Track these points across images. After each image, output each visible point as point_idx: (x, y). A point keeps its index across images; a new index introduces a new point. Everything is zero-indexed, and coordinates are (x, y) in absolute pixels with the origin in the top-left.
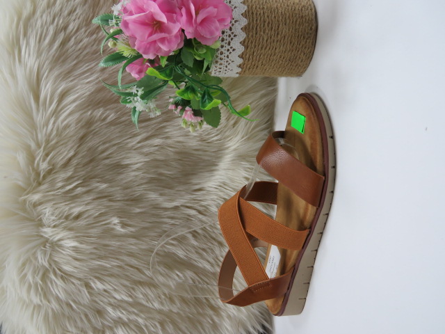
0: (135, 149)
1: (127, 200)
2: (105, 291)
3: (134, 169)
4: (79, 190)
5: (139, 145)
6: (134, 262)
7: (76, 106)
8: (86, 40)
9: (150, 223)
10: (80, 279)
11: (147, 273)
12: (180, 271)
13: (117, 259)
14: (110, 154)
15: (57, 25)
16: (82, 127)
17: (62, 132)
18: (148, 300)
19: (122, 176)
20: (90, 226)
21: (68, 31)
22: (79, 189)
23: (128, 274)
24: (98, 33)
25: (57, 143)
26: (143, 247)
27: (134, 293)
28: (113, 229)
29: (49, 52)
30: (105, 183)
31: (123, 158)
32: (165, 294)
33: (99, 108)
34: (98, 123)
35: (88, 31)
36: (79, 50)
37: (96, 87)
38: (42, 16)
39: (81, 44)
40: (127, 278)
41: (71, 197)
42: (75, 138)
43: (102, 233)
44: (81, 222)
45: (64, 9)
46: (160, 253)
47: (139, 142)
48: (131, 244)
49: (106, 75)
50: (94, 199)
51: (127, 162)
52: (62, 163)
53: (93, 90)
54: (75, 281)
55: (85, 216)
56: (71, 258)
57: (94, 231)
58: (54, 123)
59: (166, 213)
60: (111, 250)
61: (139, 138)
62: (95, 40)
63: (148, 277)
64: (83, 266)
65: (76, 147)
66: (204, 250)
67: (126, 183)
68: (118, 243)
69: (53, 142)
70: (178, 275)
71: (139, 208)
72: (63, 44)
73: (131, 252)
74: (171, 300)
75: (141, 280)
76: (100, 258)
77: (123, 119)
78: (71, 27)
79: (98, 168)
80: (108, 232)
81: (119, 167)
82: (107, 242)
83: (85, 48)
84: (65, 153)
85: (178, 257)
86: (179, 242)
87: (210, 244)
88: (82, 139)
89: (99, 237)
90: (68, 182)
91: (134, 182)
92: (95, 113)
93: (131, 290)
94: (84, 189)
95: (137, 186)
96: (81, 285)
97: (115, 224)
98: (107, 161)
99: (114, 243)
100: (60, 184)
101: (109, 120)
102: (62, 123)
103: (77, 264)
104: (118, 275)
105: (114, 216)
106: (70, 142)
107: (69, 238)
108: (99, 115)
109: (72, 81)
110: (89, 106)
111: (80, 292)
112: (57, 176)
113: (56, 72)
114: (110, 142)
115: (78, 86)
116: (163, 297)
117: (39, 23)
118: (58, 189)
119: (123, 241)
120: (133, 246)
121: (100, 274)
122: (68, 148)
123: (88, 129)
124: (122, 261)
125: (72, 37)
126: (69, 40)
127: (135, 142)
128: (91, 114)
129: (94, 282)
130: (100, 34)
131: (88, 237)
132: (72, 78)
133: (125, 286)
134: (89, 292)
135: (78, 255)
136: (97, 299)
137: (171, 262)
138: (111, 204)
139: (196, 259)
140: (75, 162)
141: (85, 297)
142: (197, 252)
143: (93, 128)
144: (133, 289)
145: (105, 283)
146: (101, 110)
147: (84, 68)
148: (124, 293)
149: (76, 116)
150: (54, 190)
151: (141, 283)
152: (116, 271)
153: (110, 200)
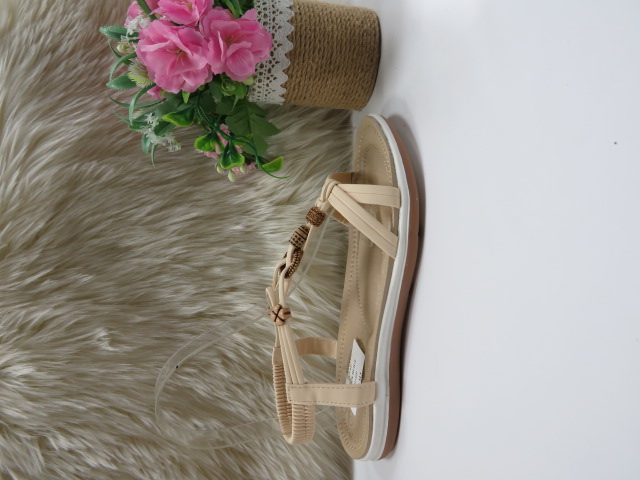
0: (143, 225)
1: (123, 303)
2: (71, 451)
3: (139, 253)
4: (47, 284)
5: (150, 218)
6: (125, 402)
7: (56, 157)
8: (81, 67)
9: (156, 339)
10: (30, 432)
11: (147, 421)
12: (200, 419)
13: (97, 397)
14: (102, 231)
15: (43, 44)
16: (62, 187)
17: (29, 193)
18: (143, 469)
19: (118, 265)
20: (57, 342)
21: (57, 54)
22: (46, 282)
23: (114, 423)
24: (101, 58)
25: (20, 210)
26: (143, 378)
27: (121, 456)
28: (95, 348)
29: (25, 79)
30: (90, 274)
31: (122, 238)
32: (172, 459)
33: (91, 161)
34: (88, 182)
35: (88, 54)
36: (71, 79)
37: (88, 130)
38: (21, 33)
39: (75, 71)
40: (112, 431)
41: (32, 295)
42: (48, 203)
43: (76, 354)
44: (45, 336)
45: (57, 24)
46: (170, 388)
47: (149, 214)
48: (124, 373)
49: (105, 115)
50: (69, 300)
51: (129, 243)
52: (24, 240)
53: (84, 134)
54: (22, 435)
55: (51, 326)
56: (18, 396)
57: (65, 351)
58: (18, 179)
59: (183, 324)
60: (89, 382)
61: (149, 208)
62: (95, 67)
63: (147, 428)
64: (39, 409)
65: (49, 216)
66: (238, 385)
67: (123, 275)
68: (102, 371)
69: (13, 208)
70: (196, 426)
71: (140, 315)
72: (48, 69)
73: (123, 388)
74: (183, 470)
75: (135, 434)
76: (69, 395)
77: (128, 178)
78: (62, 49)
79: (82, 250)
80: (87, 353)
81: (115, 252)
82: (83, 369)
83: (80, 77)
84: (30, 226)
85: (199, 395)
86: (201, 371)
87: (248, 378)
88: (60, 207)
89: (71, 361)
90: (30, 272)
91: (138, 273)
92: (83, 168)
93: (117, 451)
94: (55, 284)
95: (142, 280)
96: (31, 441)
97: (99, 340)
98: (96, 242)
99: (96, 370)
100: (16, 274)
101: (104, 178)
102: (31, 179)
103: (29, 405)
104: (96, 426)
105: (98, 327)
106: (41, 209)
107: (21, 362)
108: (90, 170)
109: (54, 120)
110: (75, 157)
111: (29, 453)
112: (12, 261)
113: (30, 108)
114: (104, 212)
115: (61, 127)
116: (169, 462)
117: (16, 41)
118: (12, 282)
119: (111, 368)
120: (125, 375)
121: (66, 423)
122: (36, 217)
123: (70, 190)
124: (105, 400)
125: (62, 61)
126: (57, 66)
127: (144, 213)
128: (77, 169)
129: (55, 437)
130: (104, 60)
131: (52, 360)
132: (54, 117)
133: (107, 444)
134: (43, 455)
135: (33, 390)
136: (56, 468)
137: (187, 404)
138: (97, 307)
139: (226, 399)
140: (44, 240)
141: (36, 462)
142: (227, 389)
143: (77, 190)
144: (120, 449)
145: (73, 439)
146: (94, 164)
147: (74, 104)
148: (104, 456)
149: (54, 170)
150: (6, 284)
151: (134, 440)
152: (94, 417)
153: (96, 303)
